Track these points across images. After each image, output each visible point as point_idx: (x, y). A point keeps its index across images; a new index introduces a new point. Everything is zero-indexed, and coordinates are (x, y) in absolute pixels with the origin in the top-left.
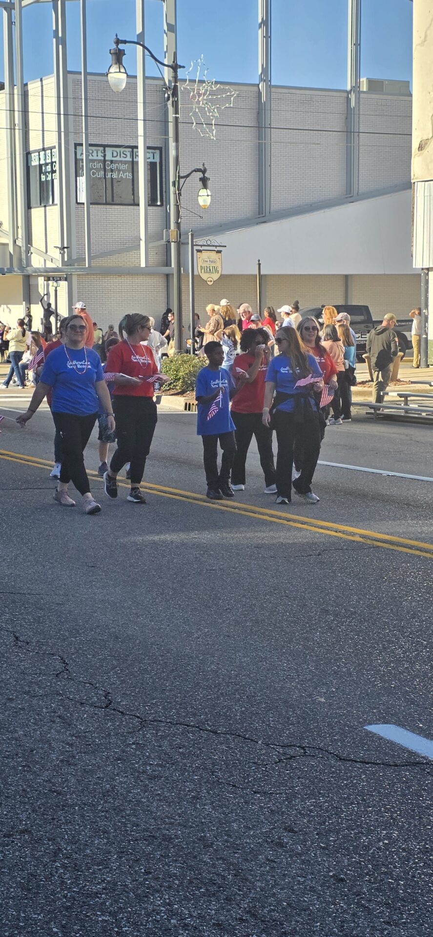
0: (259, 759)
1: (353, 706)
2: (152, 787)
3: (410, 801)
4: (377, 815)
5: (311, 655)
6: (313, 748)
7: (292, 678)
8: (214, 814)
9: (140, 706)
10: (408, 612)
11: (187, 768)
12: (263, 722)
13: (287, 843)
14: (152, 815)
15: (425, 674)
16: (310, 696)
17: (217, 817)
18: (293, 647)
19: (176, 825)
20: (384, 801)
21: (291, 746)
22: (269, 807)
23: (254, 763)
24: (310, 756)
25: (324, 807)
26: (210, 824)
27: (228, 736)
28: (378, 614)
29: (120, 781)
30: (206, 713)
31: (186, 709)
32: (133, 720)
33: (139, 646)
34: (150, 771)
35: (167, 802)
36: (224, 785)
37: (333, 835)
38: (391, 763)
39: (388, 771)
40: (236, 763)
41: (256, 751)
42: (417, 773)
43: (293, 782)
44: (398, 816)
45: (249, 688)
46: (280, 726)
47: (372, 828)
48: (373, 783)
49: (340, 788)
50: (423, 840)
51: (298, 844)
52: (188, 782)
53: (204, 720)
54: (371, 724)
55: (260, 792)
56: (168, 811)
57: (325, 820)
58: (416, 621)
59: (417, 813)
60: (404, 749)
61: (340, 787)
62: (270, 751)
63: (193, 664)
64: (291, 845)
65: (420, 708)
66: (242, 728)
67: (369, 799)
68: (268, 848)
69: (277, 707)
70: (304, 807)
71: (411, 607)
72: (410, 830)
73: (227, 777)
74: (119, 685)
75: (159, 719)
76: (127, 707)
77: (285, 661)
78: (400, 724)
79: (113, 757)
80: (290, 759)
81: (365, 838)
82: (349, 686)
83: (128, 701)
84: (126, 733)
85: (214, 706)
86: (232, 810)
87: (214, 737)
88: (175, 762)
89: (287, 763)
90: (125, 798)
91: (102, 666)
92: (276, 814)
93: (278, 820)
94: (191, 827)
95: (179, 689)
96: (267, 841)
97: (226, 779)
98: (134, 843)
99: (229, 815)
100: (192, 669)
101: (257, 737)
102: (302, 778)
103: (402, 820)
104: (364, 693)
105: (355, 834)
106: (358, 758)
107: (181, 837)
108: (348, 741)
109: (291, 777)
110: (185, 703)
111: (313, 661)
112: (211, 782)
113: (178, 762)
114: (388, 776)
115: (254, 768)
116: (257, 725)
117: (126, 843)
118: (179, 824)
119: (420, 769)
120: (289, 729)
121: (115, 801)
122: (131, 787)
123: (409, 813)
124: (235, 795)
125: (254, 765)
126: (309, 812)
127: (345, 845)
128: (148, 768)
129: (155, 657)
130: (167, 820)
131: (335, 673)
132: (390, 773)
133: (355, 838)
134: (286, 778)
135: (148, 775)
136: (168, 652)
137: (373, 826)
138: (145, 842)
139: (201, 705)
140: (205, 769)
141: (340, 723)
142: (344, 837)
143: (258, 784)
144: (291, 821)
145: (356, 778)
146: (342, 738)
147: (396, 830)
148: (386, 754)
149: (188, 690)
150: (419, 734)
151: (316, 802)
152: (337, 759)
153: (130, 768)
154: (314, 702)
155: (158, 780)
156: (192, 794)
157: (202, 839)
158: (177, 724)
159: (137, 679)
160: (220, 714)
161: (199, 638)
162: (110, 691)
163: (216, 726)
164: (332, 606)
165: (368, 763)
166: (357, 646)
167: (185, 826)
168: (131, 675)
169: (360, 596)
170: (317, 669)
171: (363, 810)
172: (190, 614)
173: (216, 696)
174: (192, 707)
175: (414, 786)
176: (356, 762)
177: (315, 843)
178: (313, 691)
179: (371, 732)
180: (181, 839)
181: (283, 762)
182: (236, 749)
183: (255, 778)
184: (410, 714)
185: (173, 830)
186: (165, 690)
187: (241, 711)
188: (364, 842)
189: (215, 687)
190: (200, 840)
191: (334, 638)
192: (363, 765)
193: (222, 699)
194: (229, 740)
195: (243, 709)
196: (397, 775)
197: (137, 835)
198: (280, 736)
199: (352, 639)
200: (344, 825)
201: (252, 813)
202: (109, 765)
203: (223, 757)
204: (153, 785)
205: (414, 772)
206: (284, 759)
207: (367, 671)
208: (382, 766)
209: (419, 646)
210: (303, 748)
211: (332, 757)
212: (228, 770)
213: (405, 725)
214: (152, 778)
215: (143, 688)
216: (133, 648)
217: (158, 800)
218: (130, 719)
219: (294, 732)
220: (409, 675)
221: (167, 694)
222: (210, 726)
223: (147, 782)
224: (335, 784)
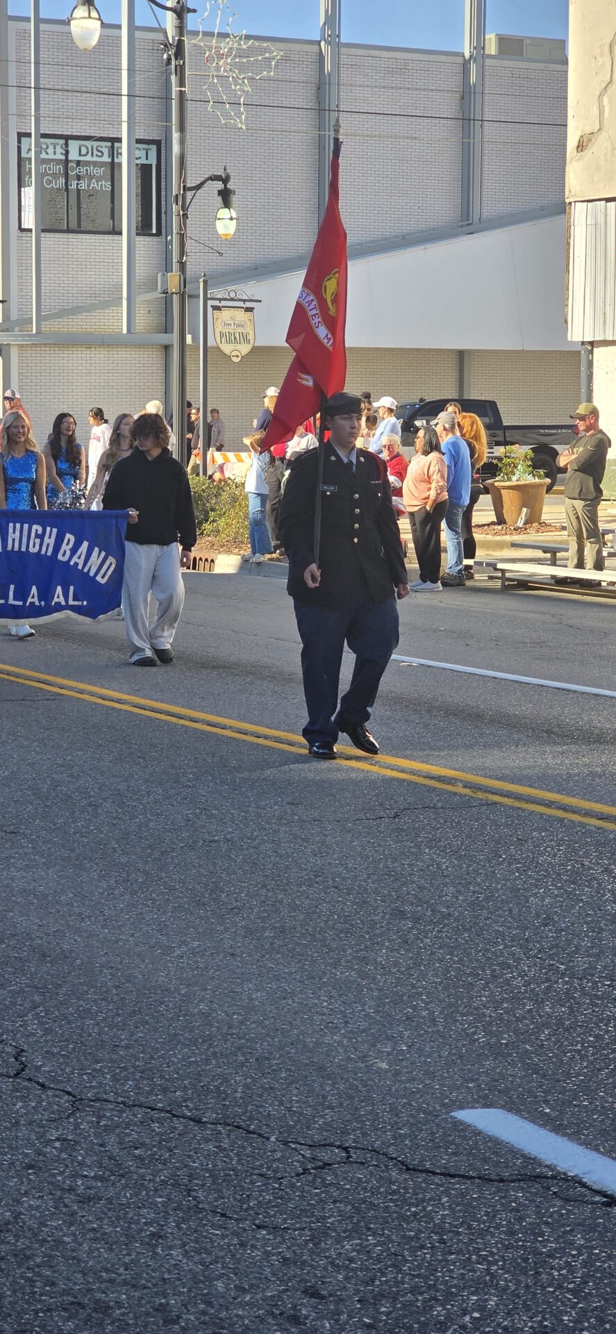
0: (268, 1168)
1: (435, 1076)
2: (83, 1216)
3: (521, 1243)
4: (463, 1268)
5: (371, 989)
6: (363, 1149)
7: (336, 1028)
8: (187, 1265)
9: (73, 1073)
10: (538, 916)
11: (146, 1183)
12: (281, 1103)
13: (306, 1317)
14: (80, 1266)
15: (560, 1022)
16: (363, 1058)
17: (190, 1270)
18: (341, 973)
19: (119, 1283)
20: (477, 1243)
21: (324, 1145)
22: (280, 1253)
23: (261, 1175)
24: (357, 1162)
25: (374, 1252)
26: (177, 1283)
27: (220, 1128)
28: (487, 919)
29: (30, 1206)
30: (185, 1087)
31: (152, 1080)
32: (60, 1098)
33: (80, 970)
34: (82, 1187)
35: (106, 1243)
36: (207, 1214)
37: (386, 1303)
38: (494, 1177)
39: (487, 1190)
40: (230, 1175)
41: (265, 1153)
42: (536, 1194)
43: (324, 1208)
44: (499, 1269)
45: (262, 1044)
46: (308, 1111)
47: (453, 1290)
48: (460, 1211)
49: (405, 1221)
50: (540, 1312)
51: (323, 1318)
52: (144, 1208)
53: (181, 1100)
54: (462, 1108)
55: (267, 1226)
56: (107, 1258)
57: (375, 1276)
58: (550, 931)
59: (532, 1265)
60: (514, 1152)
61: (403, 1218)
62: (290, 1153)
63: (170, 1001)
64: (313, 1320)
65: (548, 1080)
66: (244, 1114)
67: (451, 1240)
68: (274, 1325)
69: (307, 1077)
70: (341, 1253)
71: (543, 906)
72: (518, 1294)
73: (213, 1200)
74: (41, 1037)
75: (105, 1097)
76: (51, 1076)
77: (326, 998)
78: (512, 1107)
79: (21, 1163)
80: (322, 1168)
81: (440, 1309)
82: (431, 1041)
83: (53, 1066)
84: (47, 1120)
85: (201, 1075)
86: (217, 1257)
87: (195, 1130)
88: (127, 1173)
89: (315, 1176)
90: (35, 1235)
91: (14, 1004)
92: (292, 1265)
93: (294, 1276)
94: (145, 1287)
95: (141, 1045)
96: (273, 1313)
97: (211, 1202)
98: (45, 1315)
99: (211, 1266)
100: (167, 1011)
101: (268, 1130)
102: (341, 1202)
103: (507, 1276)
104: (454, 1054)
105: (424, 1301)
106: (438, 1168)
107: (126, 1305)
108: (422, 1137)
109: (321, 1200)
110: (150, 1070)
111: (372, 998)
112: (185, 1209)
113: (130, 1172)
114: (486, 1198)
115: (260, 1184)
116: (271, 1109)
117: (30, 1315)
118: (125, 1283)
119: (542, 1187)
120: (323, 1117)
121: (17, 1241)
122: (47, 1215)
123: (519, 1264)
124: (223, 1230)
125: (260, 1179)
126: (347, 1262)
127: (406, 1320)
128: (80, 1182)
129: (105, 990)
130: (104, 1274)
131: (408, 1018)
132: (490, 1194)
133: (424, 1308)
134: (313, 1202)
135: (78, 1195)
136: (128, 981)
137: (455, 1286)
138: (63, 1313)
139: (177, 1073)
140: (176, 1185)
141: (411, 1105)
142: (404, 1306)
143: (265, 1212)
144: (315, 1276)
145: (432, 1203)
146: (413, 1132)
147: (494, 1295)
148: (485, 1160)
149: (157, 1049)
150: (543, 1126)
151: (360, 1245)
152: (401, 1169)
153: (49, 1183)
154: (369, 1069)
155: (95, 1203)
156: (151, 1229)
157: (161, 1309)
158: (134, 1106)
159: (71, 1028)
160: (208, 1088)
161: (182, 957)
162: (25, 1047)
163: (201, 1110)
164: (412, 904)
165: (453, 1176)
166: (449, 972)
167: (133, 1286)
168: (63, 1020)
169: (459, 888)
170: (378, 1012)
171: (440, 1258)
172: (171, 916)
173: (203, 1057)
174: (162, 1077)
175: (530, 1217)
176: (434, 1173)
177: (355, 1317)
178: (369, 1050)
179: (461, 1123)
180: (126, 1309)
181: (310, 1173)
182: (232, 1150)
183: (259, 1202)
184: (530, 1091)
185: (113, 1293)
186: (117, 1046)
187: (245, 1084)
188: (438, 1315)
189: (204, 1041)
190: (157, 1310)
191: (411, 958)
192: (446, 1180)
193: (214, 1062)
194: (221, 1134)
195: (249, 1080)
196: (502, 1197)
197: (51, 1300)
198: (308, 1128)
199: (441, 961)
200: (406, 1286)
201: (250, 1263)
202: (13, 1177)
203: (208, 1165)
204: (84, 1214)
205: (531, 1193)
206: (313, 1169)
207: (463, 1015)
208: (477, 1181)
209: (553, 974)
210: (346, 1149)
211: (395, 1165)
212: (214, 1187)
213: (521, 1111)
214: (85, 1200)
215: (82, 1042)
216: (69, 973)
217: (91, 1239)
218: (56, 1096)
219: (333, 1121)
220: (532, 1023)
221: (121, 1053)
222: (191, 1110)
223: (76, 1208)
224: (396, 1212)
